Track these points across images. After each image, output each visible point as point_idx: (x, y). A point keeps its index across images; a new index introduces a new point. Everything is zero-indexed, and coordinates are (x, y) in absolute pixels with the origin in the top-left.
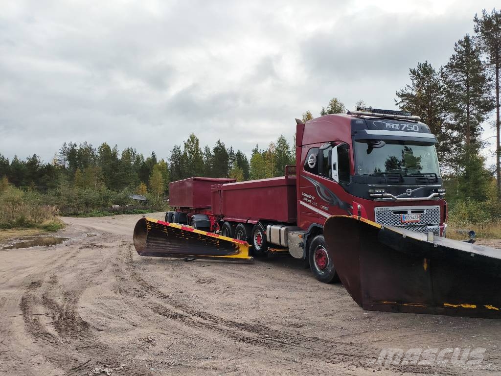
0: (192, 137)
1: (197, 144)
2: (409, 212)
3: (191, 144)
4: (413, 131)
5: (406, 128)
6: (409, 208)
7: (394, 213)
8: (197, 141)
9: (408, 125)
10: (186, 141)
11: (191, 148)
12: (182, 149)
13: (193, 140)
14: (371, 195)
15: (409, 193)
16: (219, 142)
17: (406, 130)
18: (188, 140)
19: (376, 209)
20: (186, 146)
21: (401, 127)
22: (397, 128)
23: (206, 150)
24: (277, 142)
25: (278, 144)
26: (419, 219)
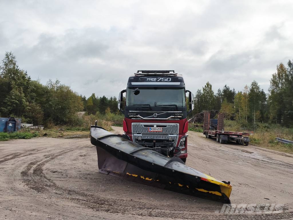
0: (208, 84)
1: (211, 88)
2: (155, 126)
3: (207, 88)
4: (166, 81)
5: (161, 80)
6: (155, 124)
7: (145, 126)
8: (211, 86)
9: (163, 79)
10: (204, 87)
11: (207, 91)
12: (202, 92)
13: (208, 85)
14: (130, 116)
15: (155, 116)
16: (226, 86)
17: (160, 81)
18: (205, 86)
19: (133, 124)
20: (204, 89)
21: (157, 79)
22: (154, 80)
23: (219, 91)
24: (251, 85)
25: (252, 86)
26: (161, 130)
